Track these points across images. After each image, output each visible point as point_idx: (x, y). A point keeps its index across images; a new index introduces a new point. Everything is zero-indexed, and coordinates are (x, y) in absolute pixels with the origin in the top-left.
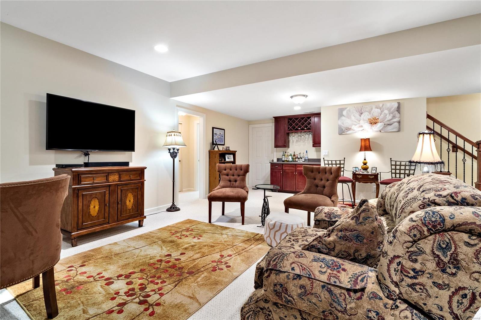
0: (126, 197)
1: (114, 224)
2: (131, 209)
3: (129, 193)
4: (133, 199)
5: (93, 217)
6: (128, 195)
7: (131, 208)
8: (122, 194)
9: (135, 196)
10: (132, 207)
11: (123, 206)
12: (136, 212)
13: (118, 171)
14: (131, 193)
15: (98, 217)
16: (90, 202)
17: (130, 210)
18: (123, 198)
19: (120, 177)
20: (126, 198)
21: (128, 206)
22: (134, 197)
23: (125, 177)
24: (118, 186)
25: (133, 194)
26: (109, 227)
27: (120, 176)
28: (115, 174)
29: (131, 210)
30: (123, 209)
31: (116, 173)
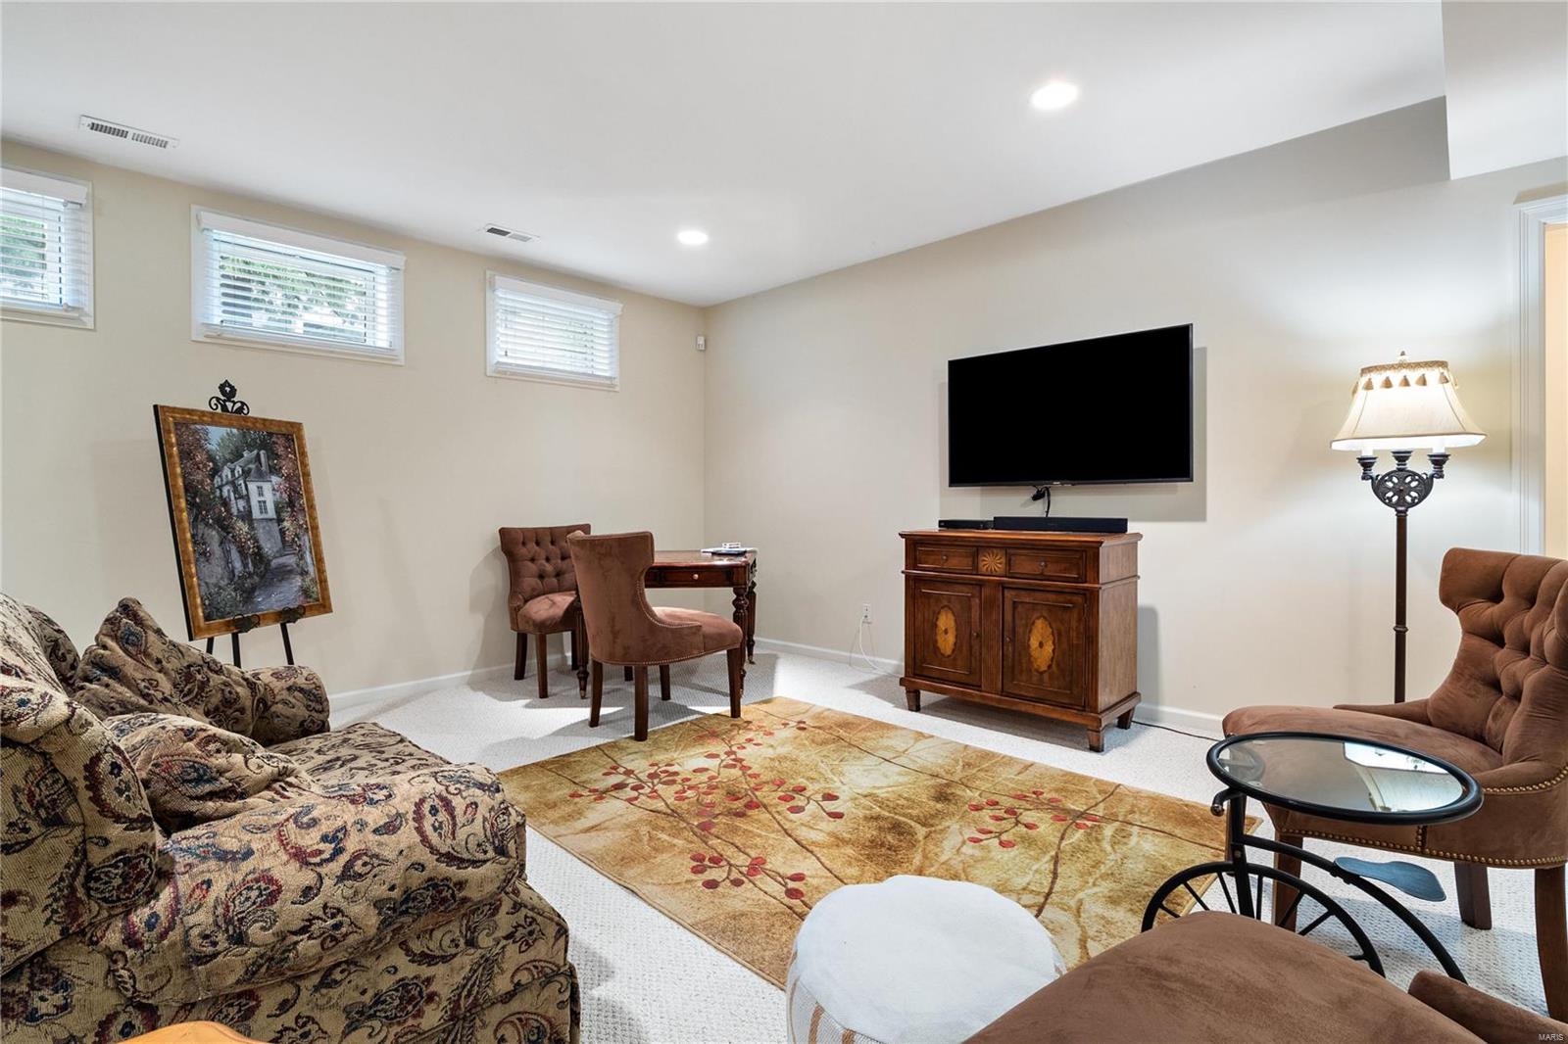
0: (1029, 627)
1: (993, 696)
2: (1045, 671)
3: (1038, 618)
4: (1054, 643)
5: (943, 655)
6: (1033, 623)
7: (1044, 668)
8: (1016, 615)
9: (1060, 634)
10: (1050, 667)
11: (1020, 655)
12: (1065, 689)
13: (1005, 546)
14: (1045, 618)
15: (952, 660)
16: (936, 615)
17: (1042, 673)
18: (1020, 630)
19: (1009, 563)
20: (1030, 632)
21: (1036, 659)
22: (1058, 637)
23: (1026, 565)
24: (1004, 588)
25: (1054, 626)
26: (977, 700)
27: (1010, 560)
28: (995, 551)
29: (1046, 677)
30: (1020, 663)
31: (998, 551)
